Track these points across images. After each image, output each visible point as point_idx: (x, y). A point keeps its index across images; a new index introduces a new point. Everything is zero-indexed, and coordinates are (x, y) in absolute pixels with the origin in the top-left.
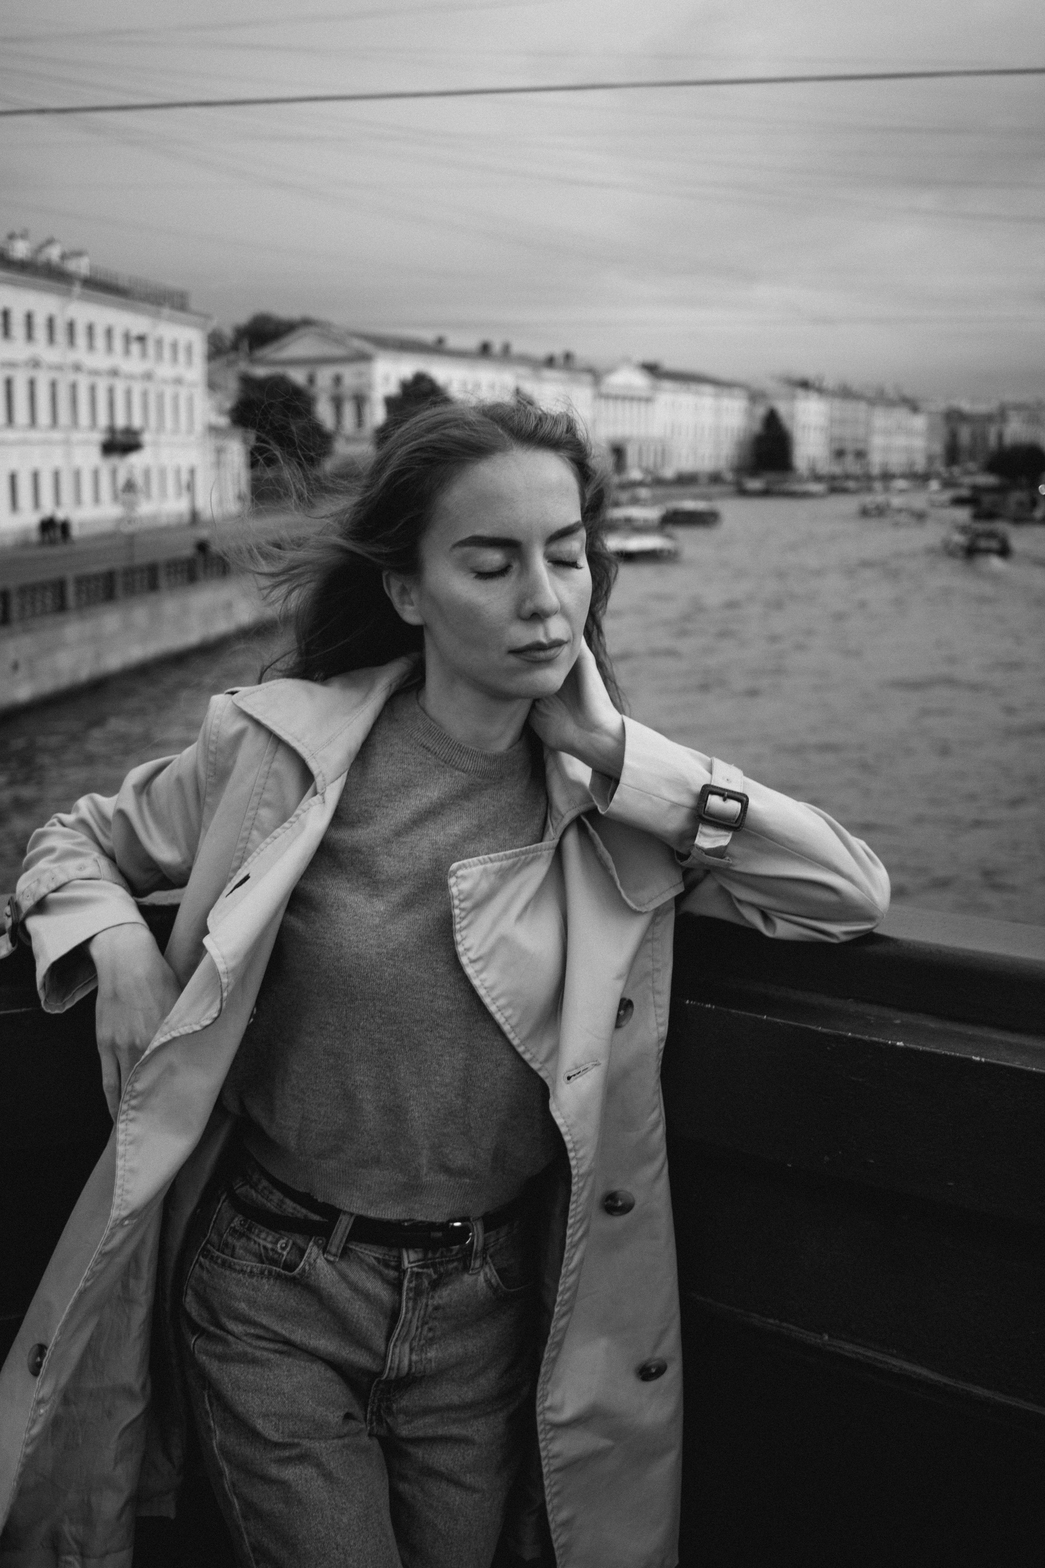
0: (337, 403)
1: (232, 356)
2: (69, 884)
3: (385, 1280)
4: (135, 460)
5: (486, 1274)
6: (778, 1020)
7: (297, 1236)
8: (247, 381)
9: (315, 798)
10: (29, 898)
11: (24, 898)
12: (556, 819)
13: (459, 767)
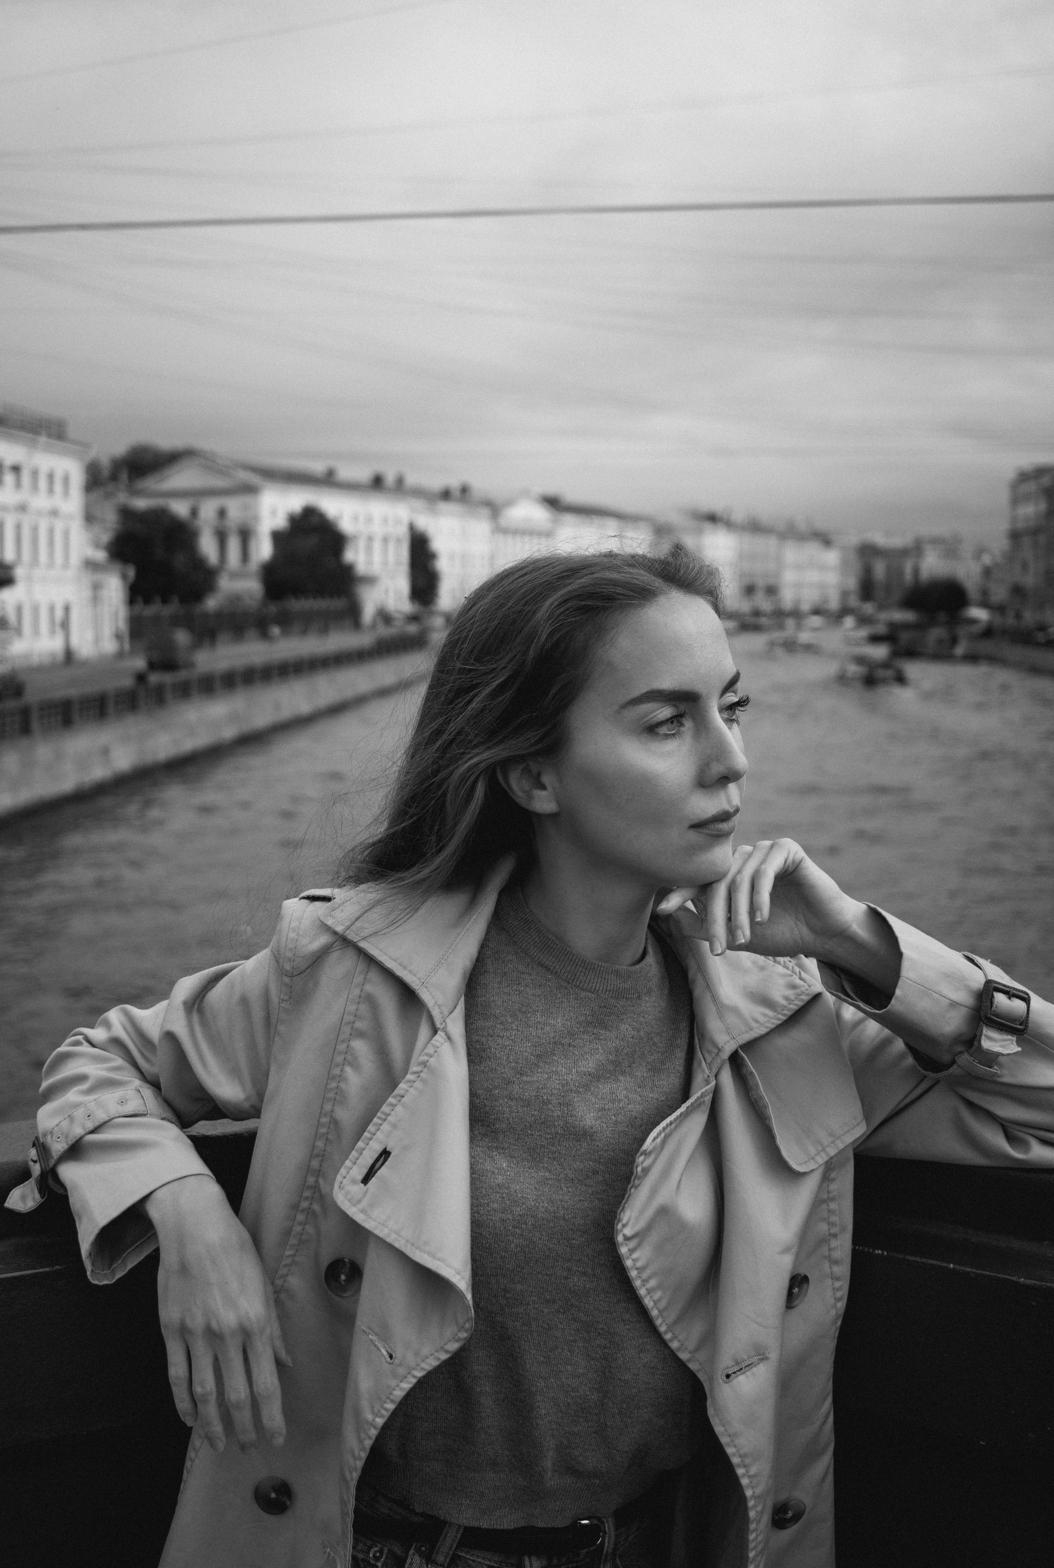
1: (111, 487)
2: (110, 1123)
4: (8, 595)
7: (393, 1542)
8: (126, 513)
9: (437, 1036)
10: (59, 1138)
11: (52, 1137)
12: (709, 1052)
13: (585, 987)
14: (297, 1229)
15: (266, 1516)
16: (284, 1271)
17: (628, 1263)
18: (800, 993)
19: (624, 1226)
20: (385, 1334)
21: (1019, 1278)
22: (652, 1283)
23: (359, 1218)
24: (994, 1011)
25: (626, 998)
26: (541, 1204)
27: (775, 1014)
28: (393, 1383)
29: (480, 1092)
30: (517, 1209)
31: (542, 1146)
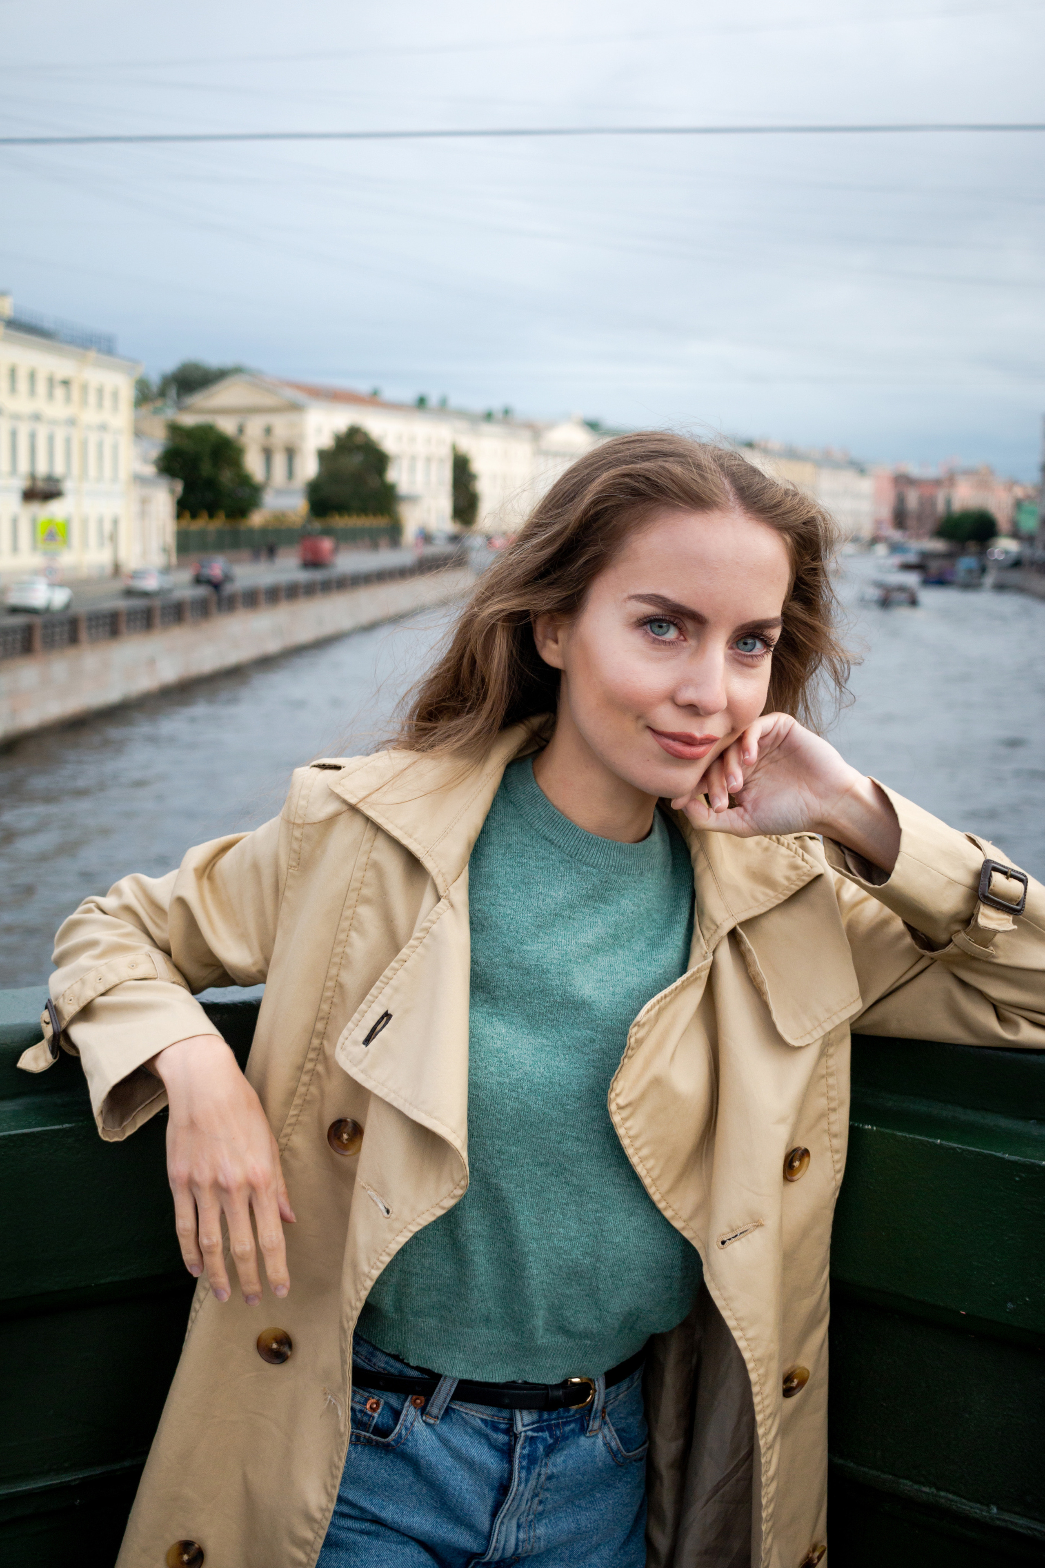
0: (268, 453)
1: (159, 403)
2: (120, 986)
3: (492, 1446)
4: (56, 509)
5: (605, 1437)
6: (955, 1145)
7: (389, 1394)
9: (440, 903)
10: (71, 1000)
11: (64, 999)
12: (708, 929)
13: (587, 861)
14: (302, 1089)
15: (267, 1365)
16: (288, 1130)
17: (621, 1131)
18: (802, 874)
19: (617, 1095)
20: (383, 1190)
21: (1004, 1154)
22: (645, 1152)
23: (360, 1078)
24: (991, 890)
25: (628, 874)
26: (538, 1069)
27: (776, 893)
28: (389, 1236)
29: (482, 960)
30: (514, 1073)
31: (541, 1014)
